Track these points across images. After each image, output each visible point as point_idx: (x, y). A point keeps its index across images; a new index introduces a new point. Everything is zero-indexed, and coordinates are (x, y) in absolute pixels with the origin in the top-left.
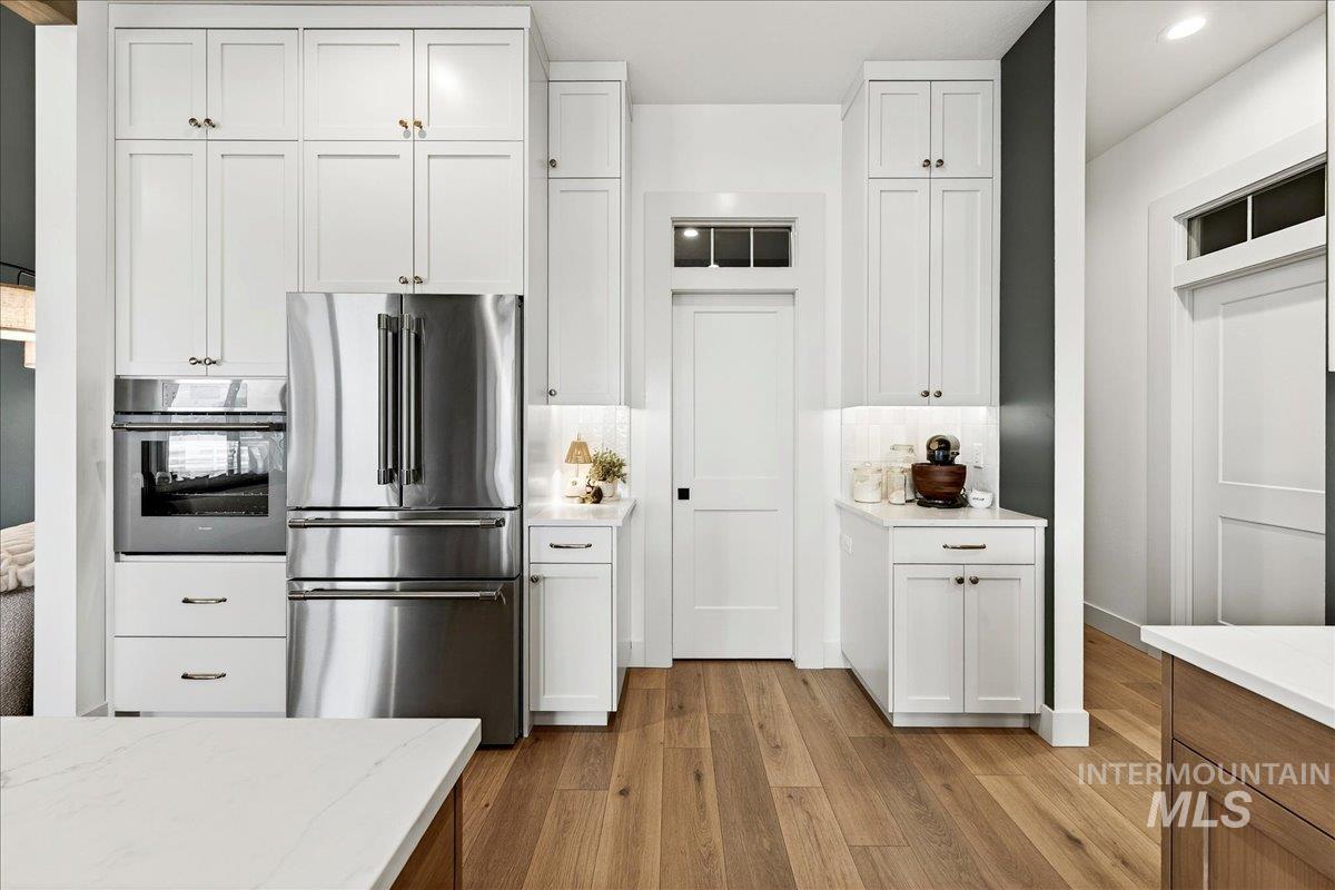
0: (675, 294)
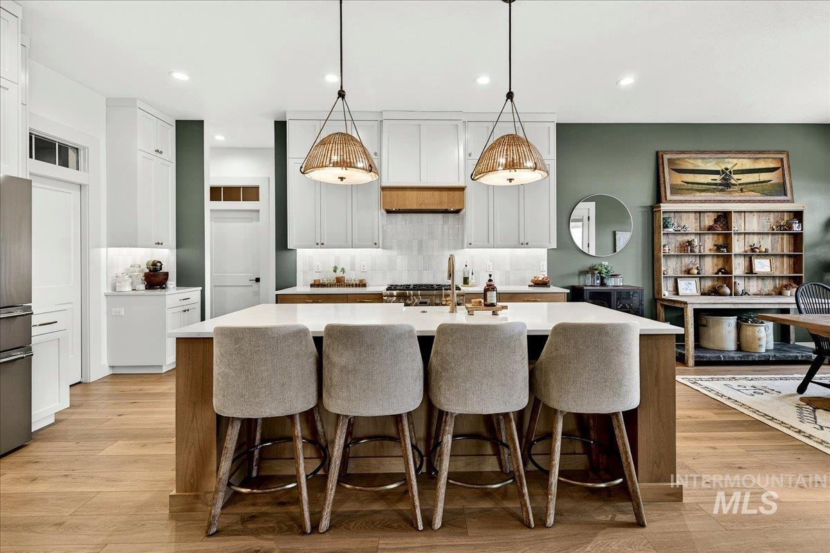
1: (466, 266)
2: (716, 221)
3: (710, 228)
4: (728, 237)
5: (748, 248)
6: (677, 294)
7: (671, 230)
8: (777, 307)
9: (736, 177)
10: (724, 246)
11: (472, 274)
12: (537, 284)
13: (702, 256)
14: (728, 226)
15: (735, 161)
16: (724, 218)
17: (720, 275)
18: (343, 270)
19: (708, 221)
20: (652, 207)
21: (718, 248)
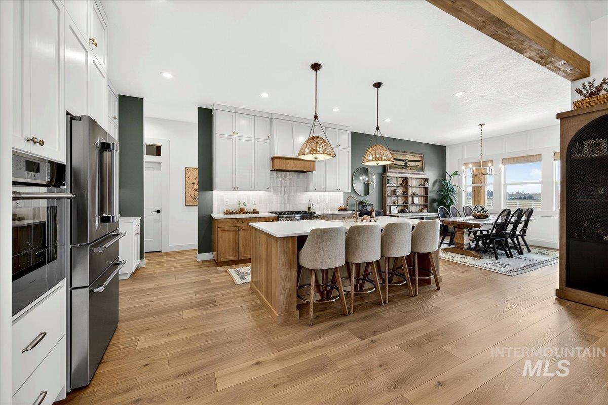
1: (309, 201)
2: (403, 181)
3: (401, 184)
4: (407, 188)
5: (412, 193)
6: (391, 213)
7: (390, 185)
8: (419, 217)
9: (408, 163)
10: (406, 192)
11: (312, 205)
12: (341, 210)
13: (398, 196)
14: (407, 184)
15: (408, 156)
16: (406, 180)
17: (404, 204)
18: (244, 204)
19: (400, 182)
20: (382, 174)
21: (404, 193)
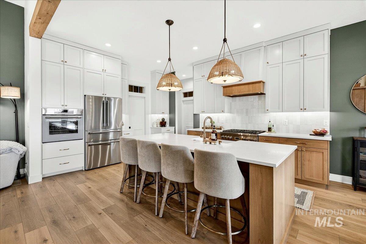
0: (129, 96)
1: (270, 122)
11: (273, 126)
